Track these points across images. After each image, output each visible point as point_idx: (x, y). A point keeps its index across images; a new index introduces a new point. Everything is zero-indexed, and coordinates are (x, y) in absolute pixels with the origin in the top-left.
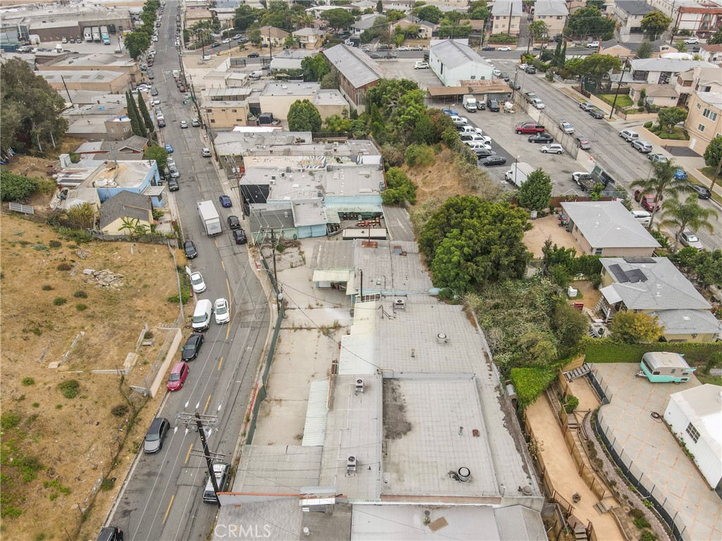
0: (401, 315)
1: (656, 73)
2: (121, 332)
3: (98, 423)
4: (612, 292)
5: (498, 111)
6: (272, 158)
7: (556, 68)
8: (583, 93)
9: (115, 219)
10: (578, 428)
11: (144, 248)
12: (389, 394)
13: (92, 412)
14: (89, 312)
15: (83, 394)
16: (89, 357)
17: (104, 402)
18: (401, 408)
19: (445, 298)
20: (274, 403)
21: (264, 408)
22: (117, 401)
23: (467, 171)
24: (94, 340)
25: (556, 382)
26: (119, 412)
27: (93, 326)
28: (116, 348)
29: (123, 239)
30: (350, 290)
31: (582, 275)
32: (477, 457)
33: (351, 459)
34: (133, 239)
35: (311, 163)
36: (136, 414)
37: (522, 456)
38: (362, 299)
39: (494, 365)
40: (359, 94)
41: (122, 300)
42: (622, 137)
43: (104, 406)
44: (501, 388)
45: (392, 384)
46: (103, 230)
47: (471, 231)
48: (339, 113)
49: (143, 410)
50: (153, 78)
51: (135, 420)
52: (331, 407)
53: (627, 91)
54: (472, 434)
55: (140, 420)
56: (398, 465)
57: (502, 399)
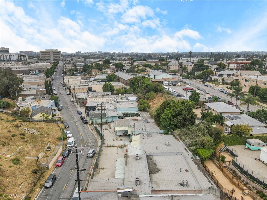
0: (150, 138)
1: (226, 75)
2: (38, 147)
3: (26, 175)
4: (229, 123)
5: (176, 86)
6: (97, 98)
7: (193, 76)
8: (203, 82)
9: (38, 113)
10: (227, 167)
11: (48, 124)
12: (149, 160)
13: (24, 170)
14: (25, 140)
15: (21, 163)
16: (24, 154)
17: (29, 168)
18: (155, 164)
19: (166, 134)
20: (101, 169)
21: (97, 171)
22: (35, 168)
23: (169, 97)
24: (26, 149)
25: (214, 154)
26: (35, 172)
27: (26, 145)
28: (35, 151)
29: (40, 121)
30: (129, 133)
31: (216, 122)
32: (189, 178)
33: (137, 178)
34: (44, 121)
35: (112, 100)
36: (42, 174)
37: (207, 178)
38: (134, 135)
39: (189, 151)
40: (127, 82)
41: (38, 138)
42: (219, 91)
43: (29, 169)
44: (194, 157)
45: (150, 157)
46: (33, 118)
47: (174, 107)
48: (121, 88)
49: (45, 173)
50: (53, 83)
51: (41, 176)
52: (126, 164)
53: (217, 81)
54: (185, 171)
55: (44, 176)
56: (156, 182)
57: (194, 161)
